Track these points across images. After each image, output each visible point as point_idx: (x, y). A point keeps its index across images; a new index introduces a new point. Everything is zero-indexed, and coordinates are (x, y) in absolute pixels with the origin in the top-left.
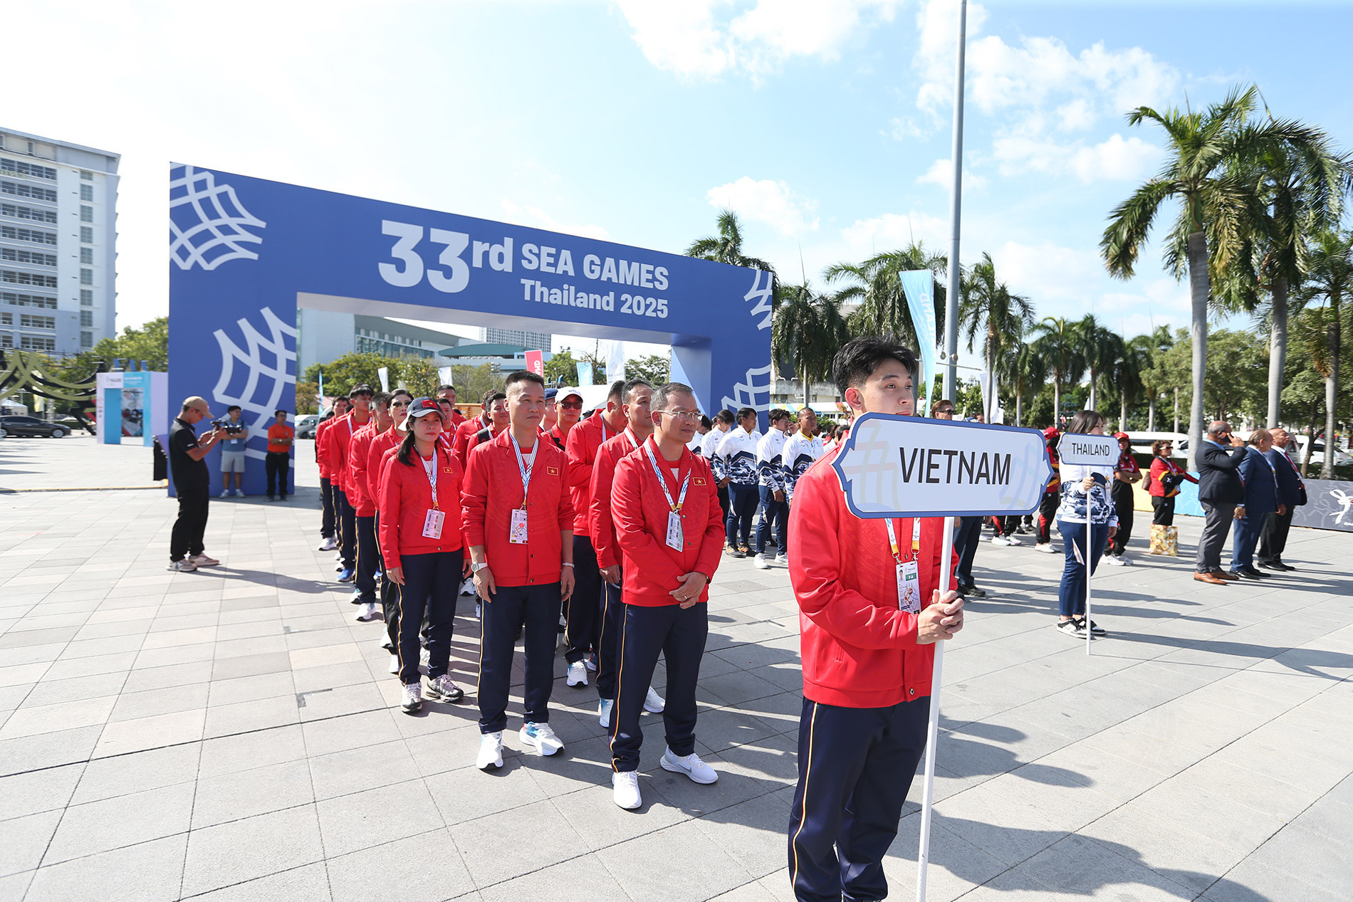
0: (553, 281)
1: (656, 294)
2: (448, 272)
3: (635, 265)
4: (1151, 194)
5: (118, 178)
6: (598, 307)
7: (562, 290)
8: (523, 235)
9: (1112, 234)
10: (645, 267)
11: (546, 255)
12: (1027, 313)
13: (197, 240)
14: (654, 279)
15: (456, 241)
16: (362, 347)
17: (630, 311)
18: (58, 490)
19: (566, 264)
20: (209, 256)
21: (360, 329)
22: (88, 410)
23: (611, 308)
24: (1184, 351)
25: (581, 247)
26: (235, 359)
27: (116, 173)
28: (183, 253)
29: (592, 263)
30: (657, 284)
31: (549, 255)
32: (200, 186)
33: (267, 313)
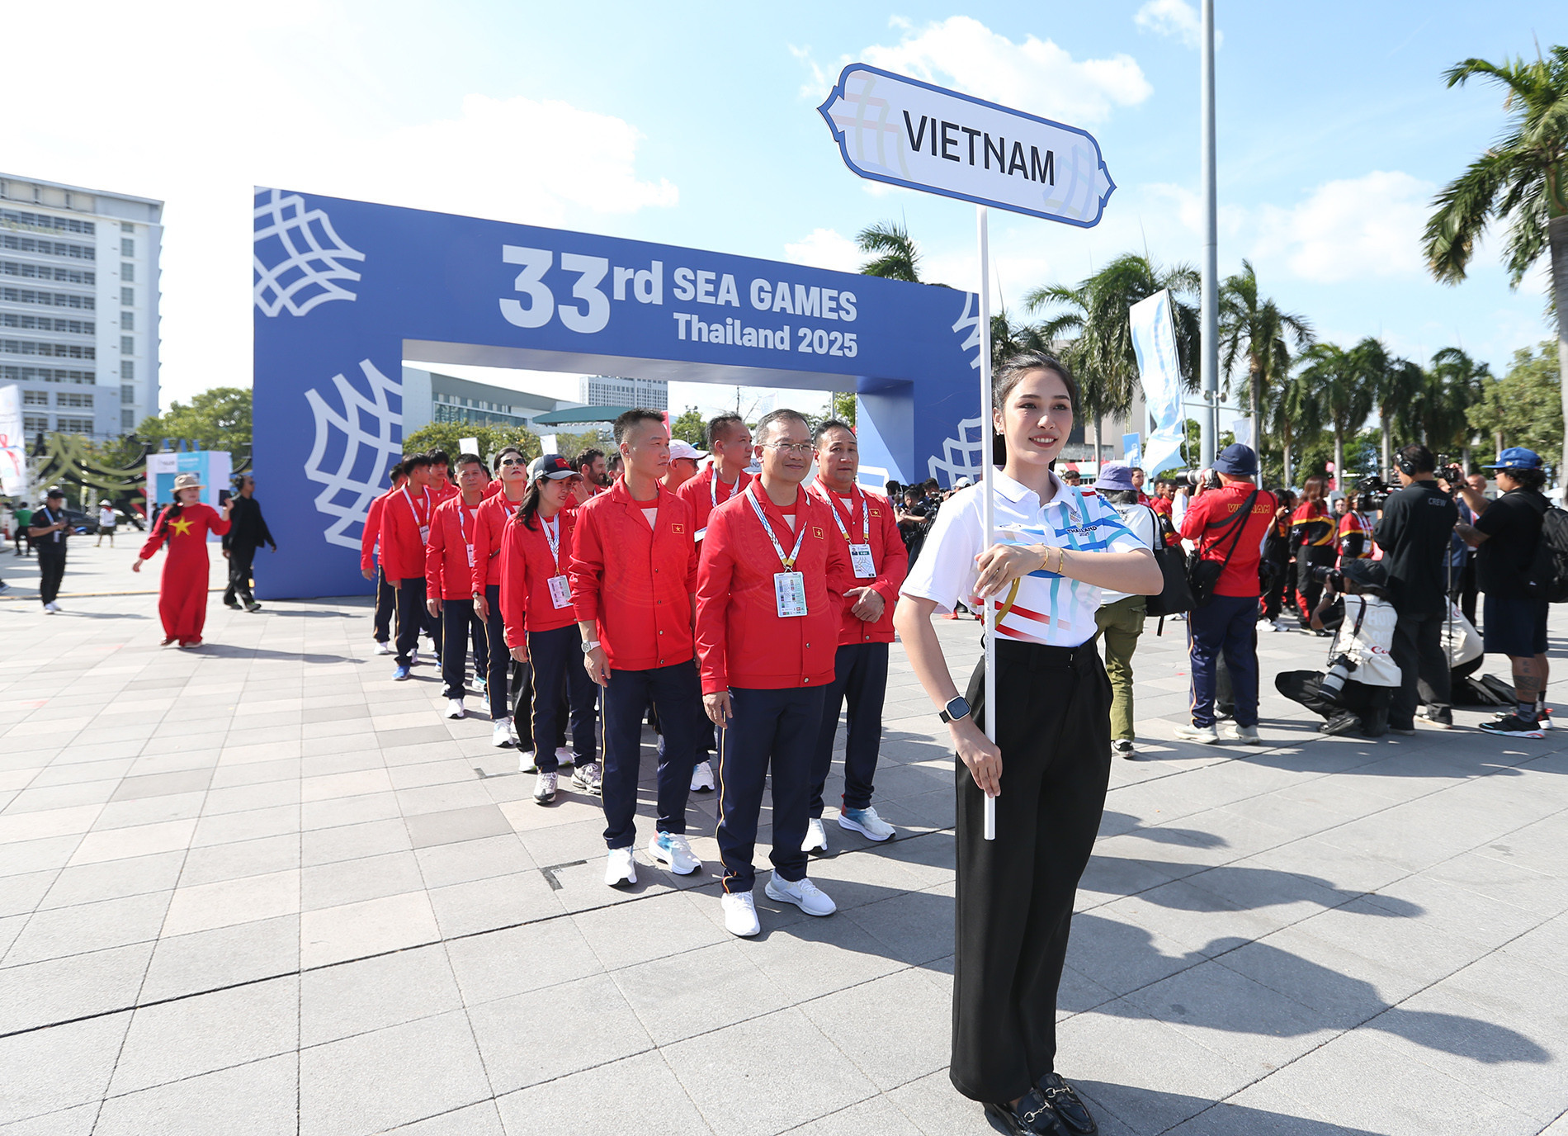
0: (713, 314)
1: (841, 326)
2: (583, 307)
3: (814, 291)
4: (1491, 169)
5: (162, 228)
6: (770, 346)
7: (725, 325)
8: (675, 257)
9: (1438, 225)
10: (827, 293)
11: (704, 281)
12: (1304, 337)
13: (285, 280)
14: (839, 308)
15: (593, 268)
16: (440, 416)
17: (810, 350)
18: (125, 594)
19: (728, 292)
20: (299, 298)
21: (438, 394)
22: (135, 501)
23: (786, 347)
24: (1526, 379)
25: (745, 269)
26: (330, 425)
27: (159, 222)
28: (269, 296)
29: (761, 289)
30: (843, 313)
31: (708, 281)
32: (289, 213)
33: (367, 366)
